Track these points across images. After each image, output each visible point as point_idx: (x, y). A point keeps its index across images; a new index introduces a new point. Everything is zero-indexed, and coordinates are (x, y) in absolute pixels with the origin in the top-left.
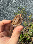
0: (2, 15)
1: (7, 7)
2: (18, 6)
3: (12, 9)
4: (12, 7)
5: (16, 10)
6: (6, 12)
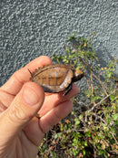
0: (12, 63)
2: (66, 31)
3: (48, 41)
4: (48, 36)
5: (61, 45)
6: (26, 52)
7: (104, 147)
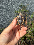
0: (3, 13)
1: (7, 4)
3: (13, 6)
6: (7, 10)
7: (29, 37)
